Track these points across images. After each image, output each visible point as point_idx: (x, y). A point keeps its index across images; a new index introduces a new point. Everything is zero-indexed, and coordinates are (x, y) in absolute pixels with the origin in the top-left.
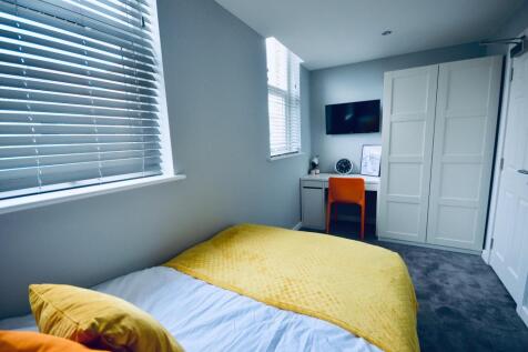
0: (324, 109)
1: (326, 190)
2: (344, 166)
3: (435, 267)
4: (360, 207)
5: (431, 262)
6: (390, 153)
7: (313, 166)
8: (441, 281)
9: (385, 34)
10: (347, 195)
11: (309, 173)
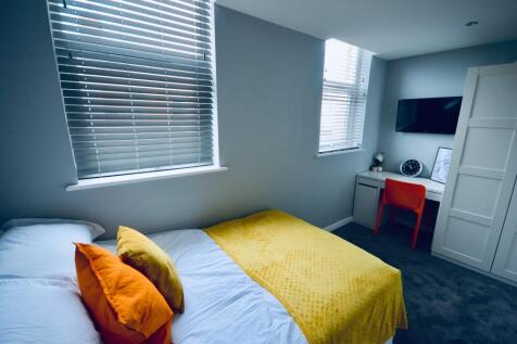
0: (397, 102)
1: (382, 190)
2: (412, 167)
3: (485, 300)
4: (416, 215)
5: (482, 293)
6: (461, 163)
7: (376, 163)
8: (480, 316)
9: (469, 24)
10: (404, 200)
11: (371, 169)
